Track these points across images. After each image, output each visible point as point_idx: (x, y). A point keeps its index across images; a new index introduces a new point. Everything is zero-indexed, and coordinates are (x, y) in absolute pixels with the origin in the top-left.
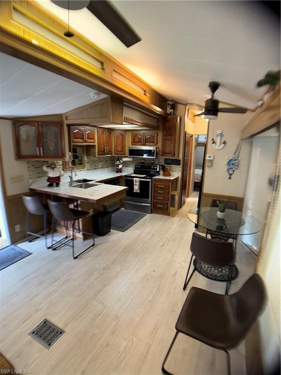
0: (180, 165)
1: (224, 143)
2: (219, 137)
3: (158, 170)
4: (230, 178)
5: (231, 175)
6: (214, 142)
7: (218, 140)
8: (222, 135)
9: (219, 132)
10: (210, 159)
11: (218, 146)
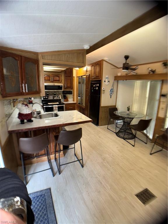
0: (72, 94)
1: (109, 82)
2: (107, 79)
3: (60, 98)
4: (111, 98)
5: (111, 96)
6: (105, 81)
7: (107, 80)
8: (108, 78)
9: (107, 76)
10: (104, 89)
11: (107, 83)
